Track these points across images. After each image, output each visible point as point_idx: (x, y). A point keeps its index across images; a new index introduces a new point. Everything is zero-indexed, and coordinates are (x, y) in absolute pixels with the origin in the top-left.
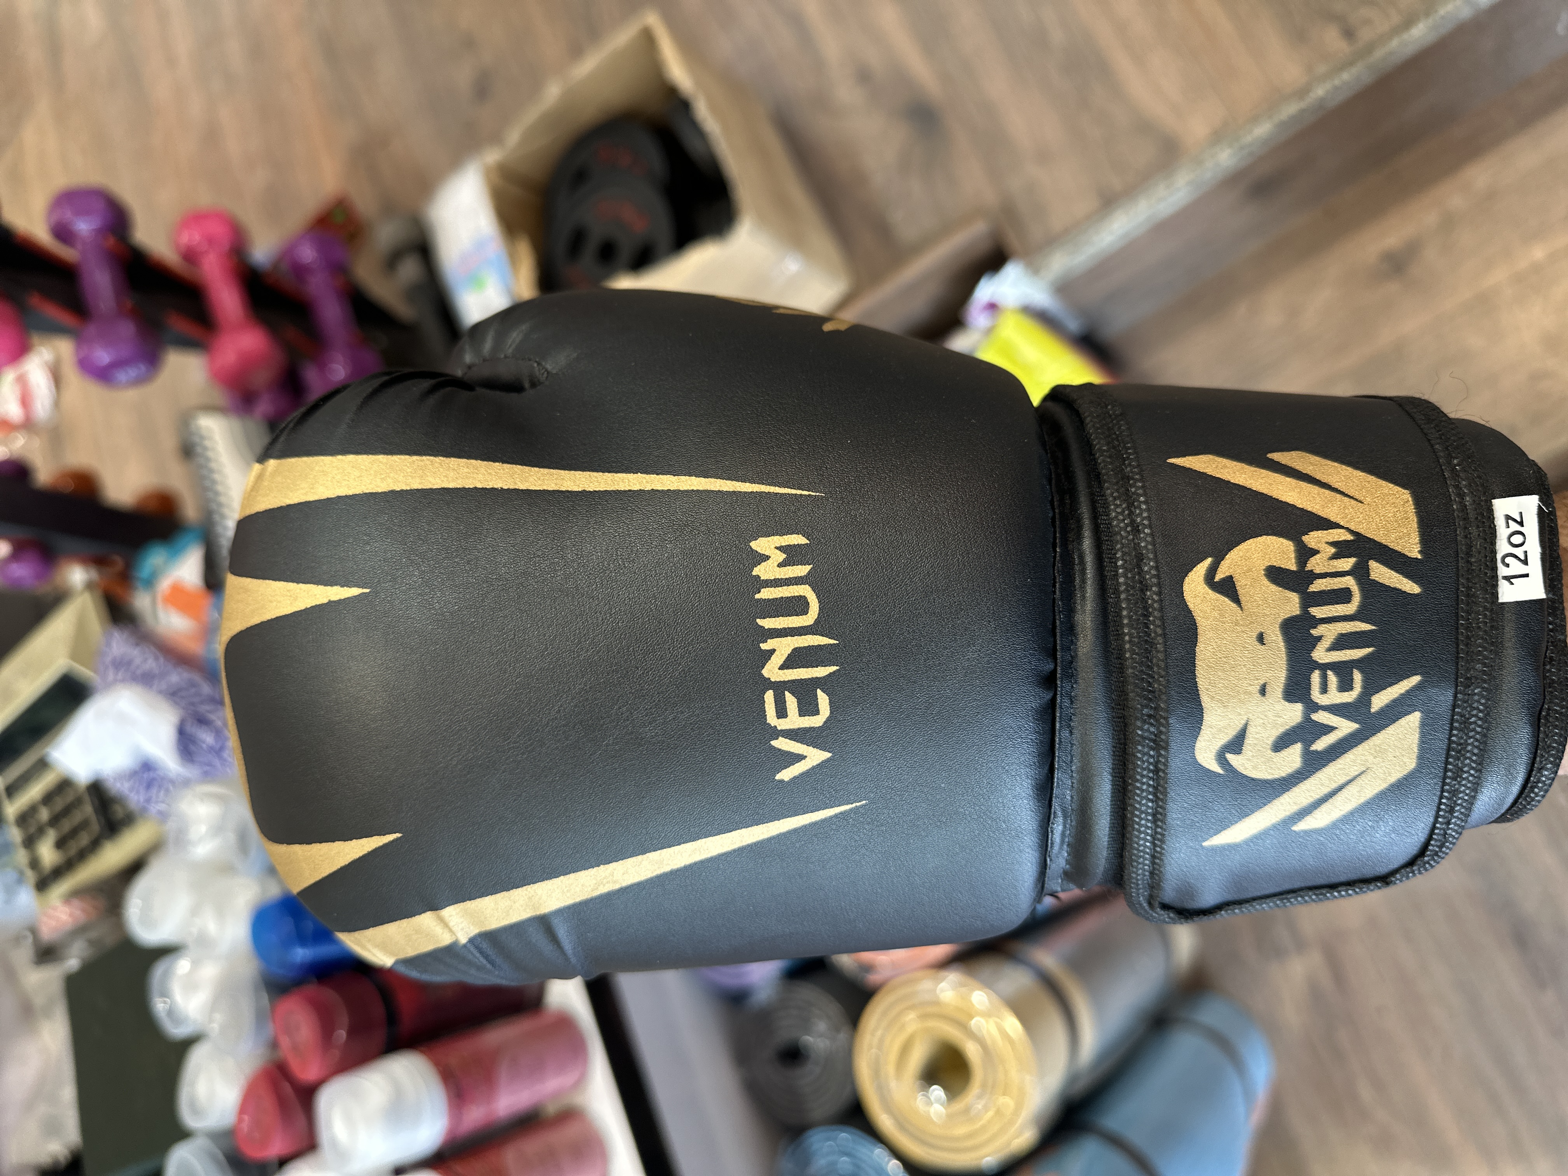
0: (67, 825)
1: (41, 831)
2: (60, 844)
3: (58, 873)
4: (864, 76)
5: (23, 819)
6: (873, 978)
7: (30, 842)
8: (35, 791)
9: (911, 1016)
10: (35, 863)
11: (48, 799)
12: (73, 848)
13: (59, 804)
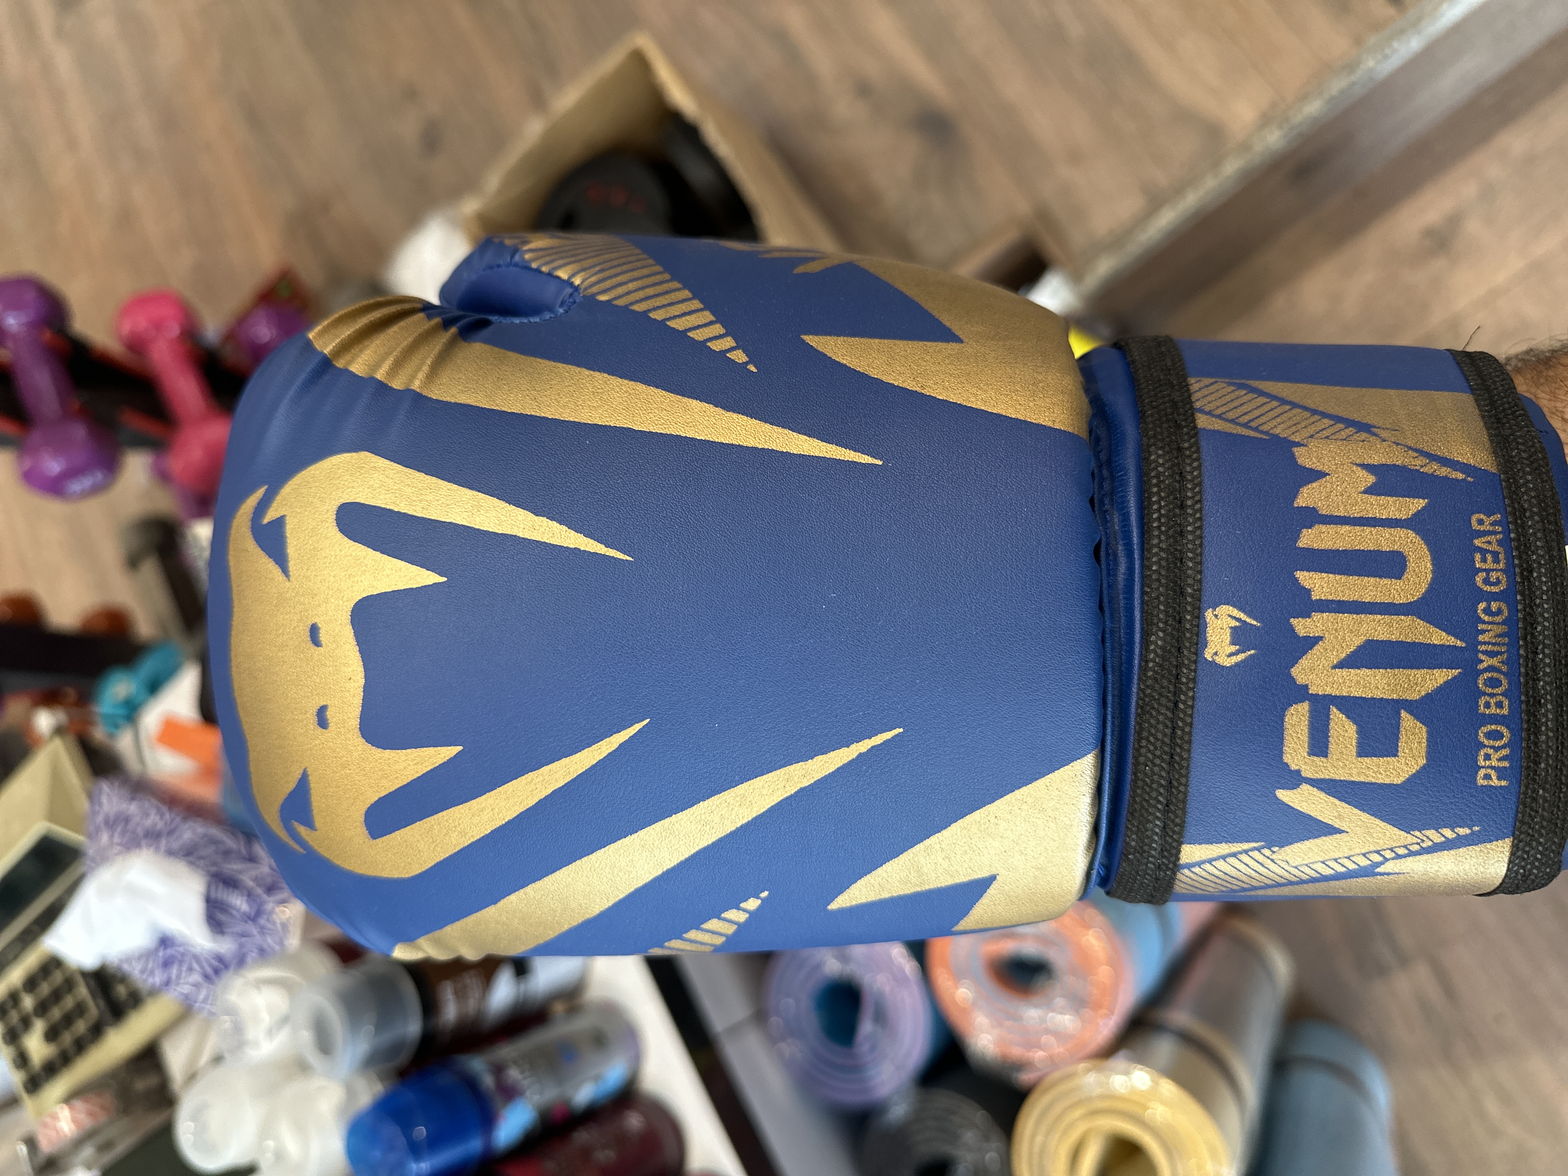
0: (56, 1013)
1: (26, 1023)
2: (51, 1035)
3: (51, 1069)
4: (863, 89)
5: (2, 1010)
6: (1025, 1078)
7: (14, 1037)
8: (14, 976)
10: (22, 1061)
11: (31, 983)
12: (67, 1038)
13: (45, 989)
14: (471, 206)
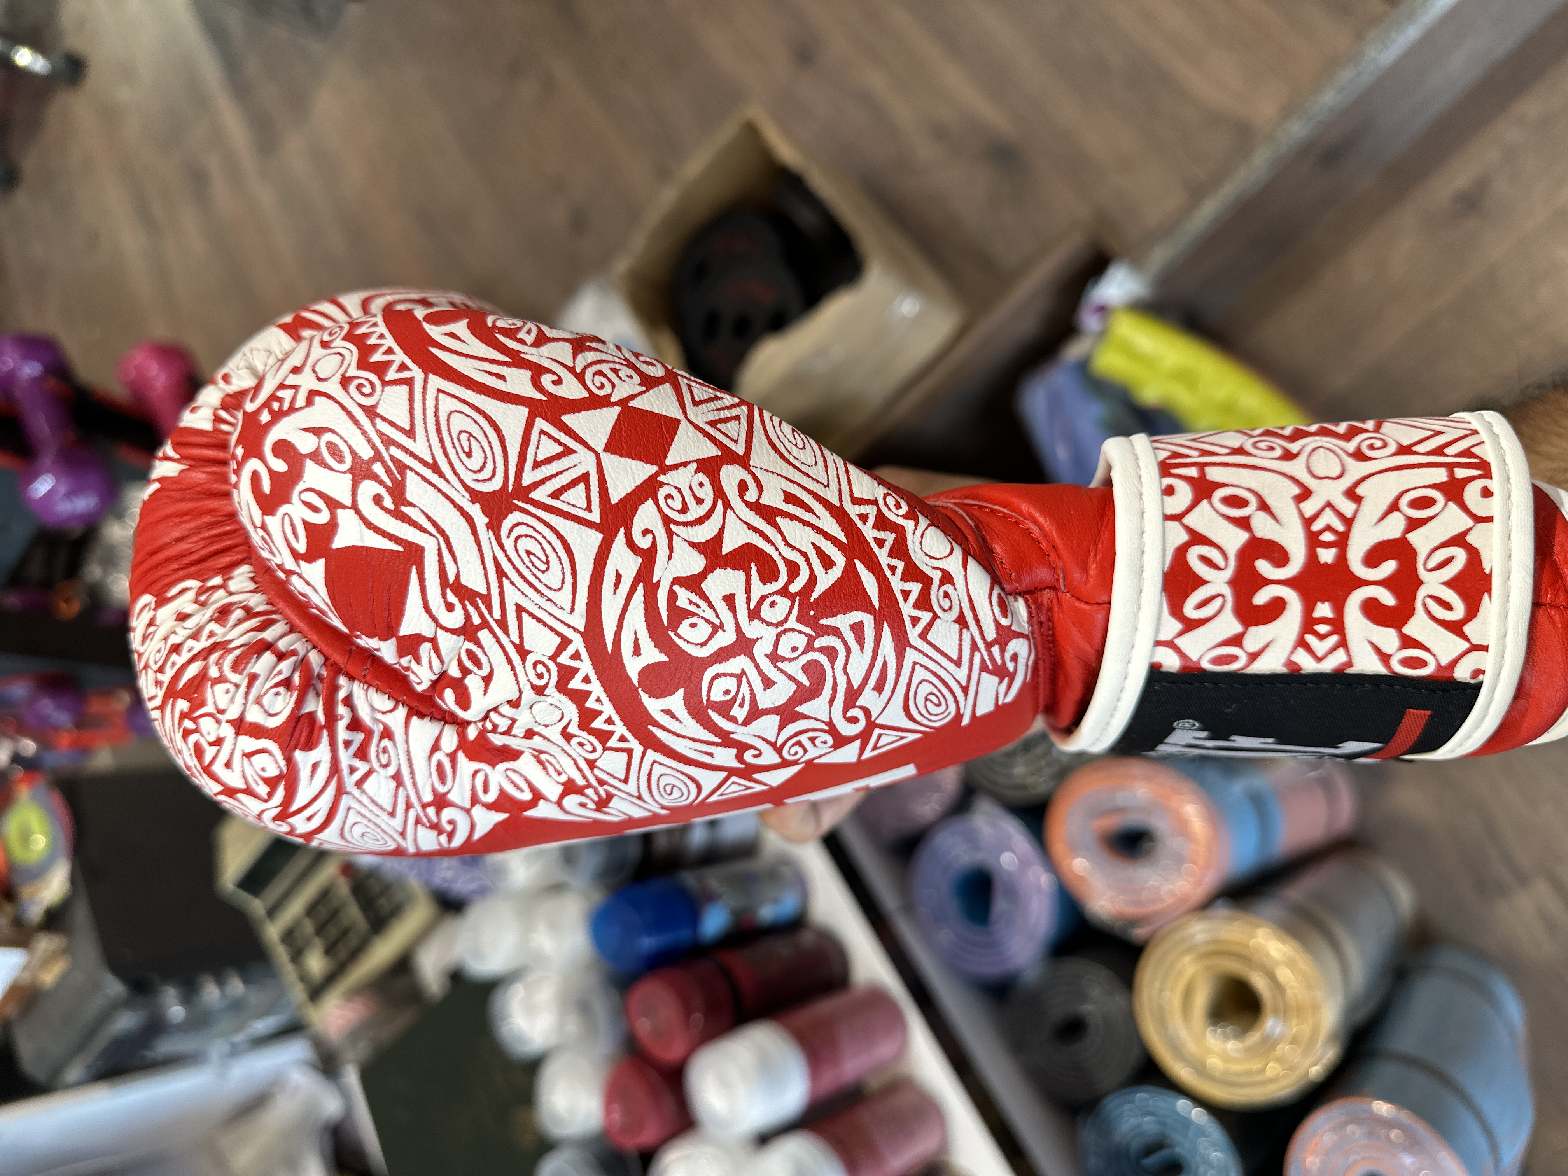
0: (333, 932)
1: (307, 944)
2: (329, 951)
3: (330, 979)
4: (940, 133)
5: (289, 937)
6: (1139, 933)
7: (297, 956)
8: (296, 907)
9: (1187, 959)
10: (304, 978)
11: (311, 910)
12: (343, 953)
13: (323, 912)
14: (622, 265)
